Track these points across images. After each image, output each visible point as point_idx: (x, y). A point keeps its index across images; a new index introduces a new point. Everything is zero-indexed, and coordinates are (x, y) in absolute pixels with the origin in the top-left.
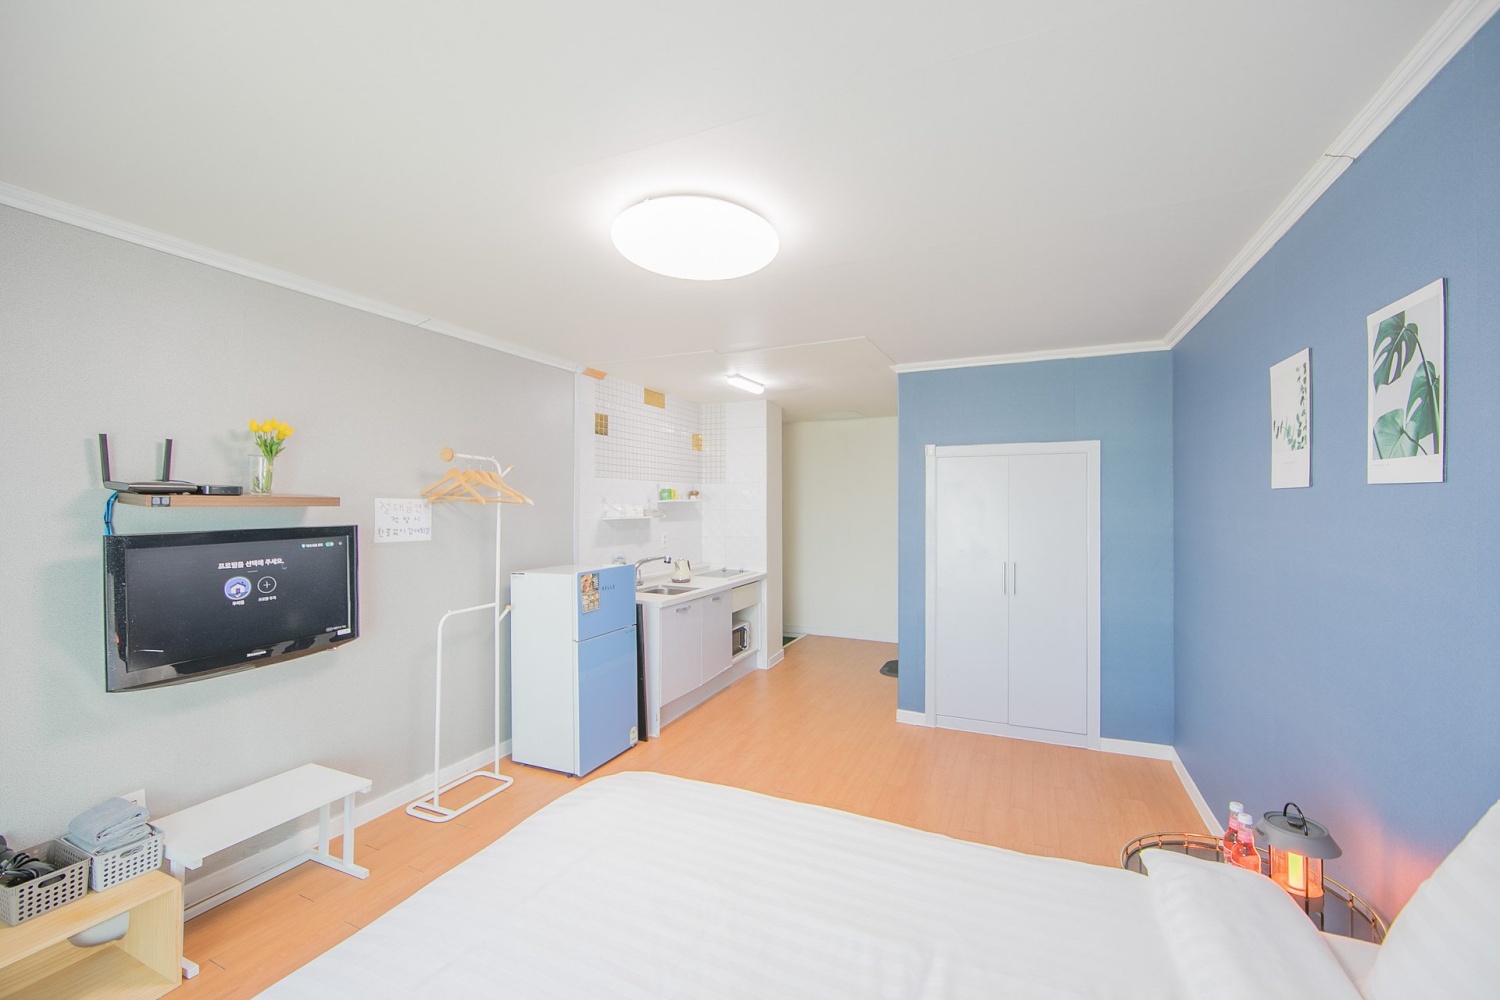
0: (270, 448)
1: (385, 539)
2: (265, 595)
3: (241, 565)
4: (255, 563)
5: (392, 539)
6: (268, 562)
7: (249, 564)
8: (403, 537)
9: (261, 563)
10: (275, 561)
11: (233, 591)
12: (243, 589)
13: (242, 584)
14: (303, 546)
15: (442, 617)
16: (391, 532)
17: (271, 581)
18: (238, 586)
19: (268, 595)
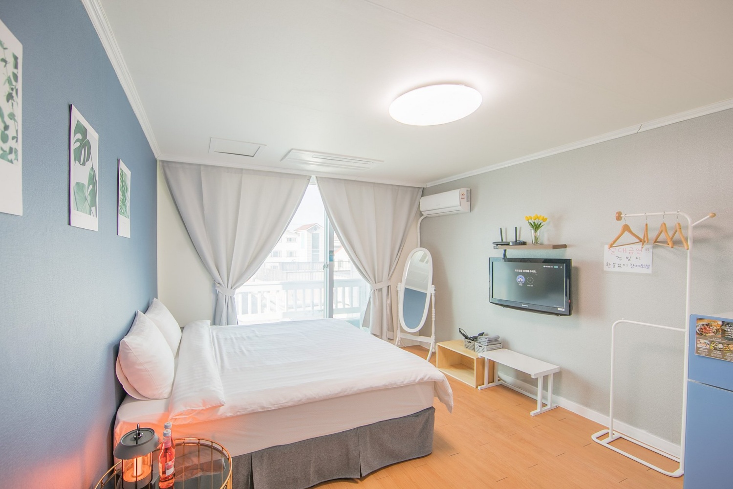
0: (536, 227)
1: (611, 269)
2: (529, 284)
3: (522, 271)
4: (526, 271)
5: (617, 269)
6: (531, 271)
7: (524, 271)
8: (623, 269)
9: (528, 271)
10: (533, 271)
11: (519, 280)
12: (522, 280)
13: (522, 278)
14: (544, 266)
15: (615, 321)
16: (616, 265)
17: (531, 279)
18: (520, 279)
19: (531, 284)
